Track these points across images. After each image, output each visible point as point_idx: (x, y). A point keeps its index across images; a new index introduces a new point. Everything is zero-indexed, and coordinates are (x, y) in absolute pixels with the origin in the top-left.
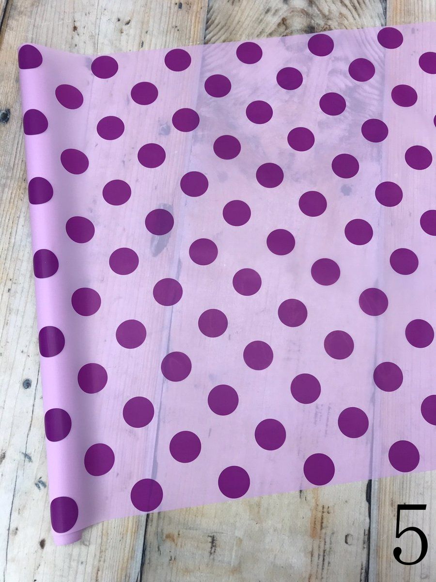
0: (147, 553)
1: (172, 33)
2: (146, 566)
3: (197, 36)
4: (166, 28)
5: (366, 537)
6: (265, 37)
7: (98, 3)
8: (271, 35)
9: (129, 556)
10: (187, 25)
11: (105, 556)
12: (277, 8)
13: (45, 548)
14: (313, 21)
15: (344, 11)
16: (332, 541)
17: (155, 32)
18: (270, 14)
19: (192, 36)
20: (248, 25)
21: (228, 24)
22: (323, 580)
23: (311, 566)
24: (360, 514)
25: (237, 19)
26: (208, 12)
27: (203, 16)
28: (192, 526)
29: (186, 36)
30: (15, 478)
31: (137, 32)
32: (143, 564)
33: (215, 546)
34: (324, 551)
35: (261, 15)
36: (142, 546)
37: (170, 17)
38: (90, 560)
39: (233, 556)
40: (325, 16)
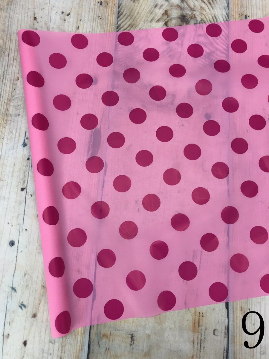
0: (91, 346)
1: (97, 21)
2: (91, 354)
3: (112, 22)
4: (93, 17)
5: (226, 330)
6: (155, 22)
7: (49, 2)
8: (158, 21)
9: (80, 348)
10: (106, 16)
11: (65, 349)
12: (161, 4)
13: (27, 345)
14: (184, 12)
15: (203, 5)
16: (206, 334)
17: (86, 20)
18: (157, 9)
19: (109, 22)
20: (144, 15)
21: (132, 15)
22: (201, 358)
23: (193, 350)
24: (222, 316)
25: (137, 11)
26: (119, 7)
27: (116, 9)
28: (119, 329)
29: (105, 23)
30: (6, 303)
31: (75, 20)
32: (89, 353)
33: (133, 340)
34: (201, 340)
35: (152, 8)
36: (88, 342)
37: (95, 11)
38: (56, 352)
39: (145, 346)
40: (192, 9)
